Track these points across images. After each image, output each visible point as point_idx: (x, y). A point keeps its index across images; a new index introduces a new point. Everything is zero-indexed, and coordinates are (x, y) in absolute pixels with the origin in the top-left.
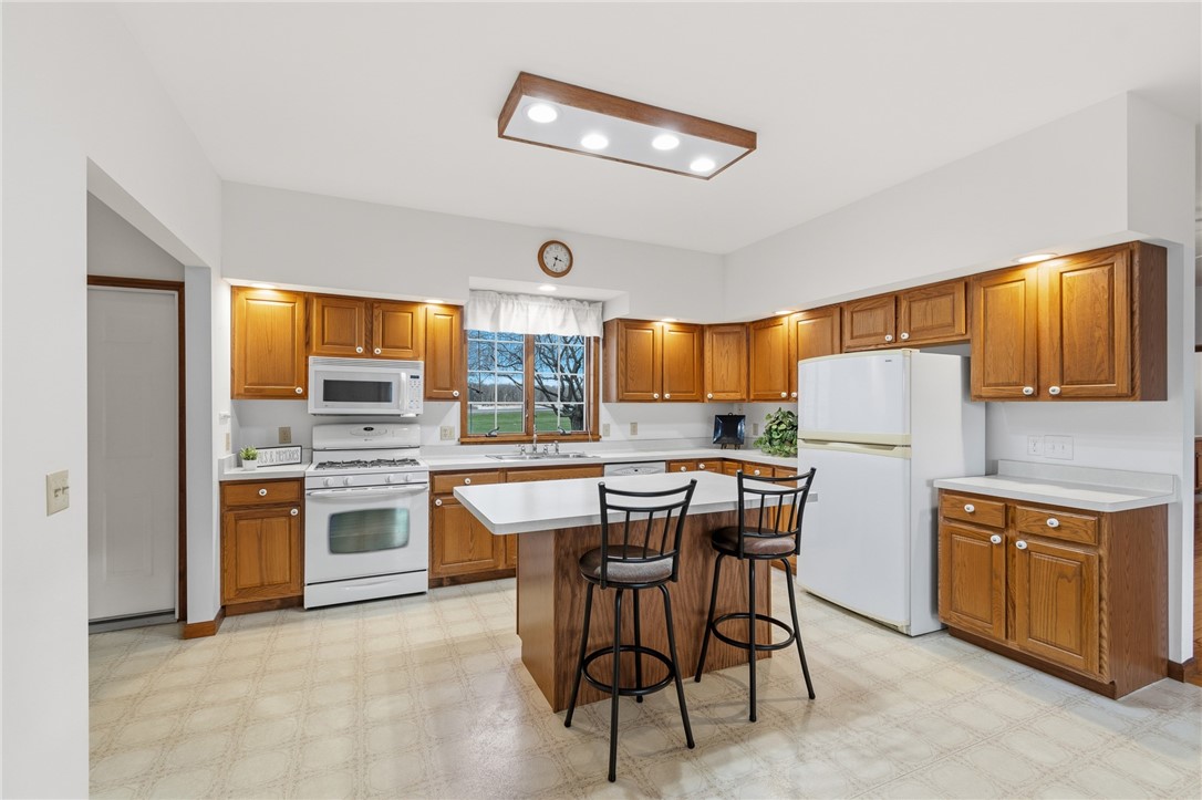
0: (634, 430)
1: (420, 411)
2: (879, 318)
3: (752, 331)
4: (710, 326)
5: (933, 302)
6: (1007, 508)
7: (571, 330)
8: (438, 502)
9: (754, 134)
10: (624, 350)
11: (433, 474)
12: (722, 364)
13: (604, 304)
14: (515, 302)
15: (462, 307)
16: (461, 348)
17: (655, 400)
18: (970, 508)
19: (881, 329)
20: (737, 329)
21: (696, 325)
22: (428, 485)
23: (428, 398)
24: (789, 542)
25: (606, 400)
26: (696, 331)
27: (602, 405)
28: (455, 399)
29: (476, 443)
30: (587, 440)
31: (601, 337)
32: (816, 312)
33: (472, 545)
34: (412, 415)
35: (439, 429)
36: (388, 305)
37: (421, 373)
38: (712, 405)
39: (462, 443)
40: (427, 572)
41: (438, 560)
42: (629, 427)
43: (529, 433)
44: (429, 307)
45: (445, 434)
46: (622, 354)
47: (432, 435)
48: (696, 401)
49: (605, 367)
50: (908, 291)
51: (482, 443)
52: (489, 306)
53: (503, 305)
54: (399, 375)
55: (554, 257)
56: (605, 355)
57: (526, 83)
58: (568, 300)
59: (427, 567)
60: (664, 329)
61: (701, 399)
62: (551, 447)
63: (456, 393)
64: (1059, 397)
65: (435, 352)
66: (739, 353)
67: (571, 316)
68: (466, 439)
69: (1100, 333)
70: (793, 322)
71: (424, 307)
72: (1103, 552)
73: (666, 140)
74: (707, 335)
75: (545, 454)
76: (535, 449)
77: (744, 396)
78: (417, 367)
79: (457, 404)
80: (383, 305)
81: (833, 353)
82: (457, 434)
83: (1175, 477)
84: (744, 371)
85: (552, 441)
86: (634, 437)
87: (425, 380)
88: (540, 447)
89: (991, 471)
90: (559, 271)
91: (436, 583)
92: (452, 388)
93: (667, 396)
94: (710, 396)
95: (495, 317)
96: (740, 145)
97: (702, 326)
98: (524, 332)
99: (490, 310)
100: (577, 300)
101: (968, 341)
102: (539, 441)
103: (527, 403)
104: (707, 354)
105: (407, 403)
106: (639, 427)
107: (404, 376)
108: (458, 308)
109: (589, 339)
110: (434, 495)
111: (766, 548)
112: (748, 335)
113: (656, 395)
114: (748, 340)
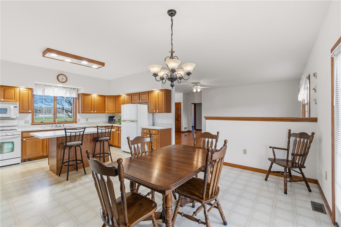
0: (87, 120)
1: (18, 116)
2: (137, 97)
3: (116, 98)
4: (107, 96)
5: (144, 95)
6: (150, 131)
7: (68, 95)
8: (24, 139)
9: (104, 63)
10: (83, 101)
11: (22, 132)
12: (110, 105)
13: (78, 89)
14: (50, 88)
15: (32, 89)
16: (32, 100)
17: (92, 113)
18: (145, 131)
19: (137, 99)
20: (113, 97)
21: (103, 96)
22: (21, 135)
23: (20, 112)
24: (108, 138)
25: (79, 113)
26: (103, 97)
27: (78, 114)
28: (30, 113)
29: (37, 124)
30: (73, 123)
31: (77, 97)
32: (128, 95)
33: (35, 150)
34: (14, 117)
35: (24, 121)
36: (6, 87)
37: (18, 106)
38: (107, 114)
39: (32, 125)
40: (20, 158)
41: (24, 155)
42: (86, 119)
43: (55, 121)
44: (20, 88)
45: (26, 122)
46: (83, 102)
47: (22, 123)
48: (103, 113)
49: (79, 105)
50: (141, 93)
51: (39, 124)
52: (41, 88)
53: (46, 88)
54: (10, 106)
55: (61, 78)
56: (79, 102)
57: (49, 50)
58: (67, 88)
59: (20, 156)
60: (95, 96)
61: (105, 112)
62: (62, 125)
63: (30, 111)
64: (158, 112)
65: (23, 101)
66: (114, 102)
67: (68, 92)
68: (33, 123)
69: (162, 102)
70: (124, 97)
71: (19, 88)
72: (159, 136)
73: (85, 63)
74: (106, 98)
75: (60, 126)
76: (57, 125)
77: (115, 112)
78: (16, 104)
79: (30, 115)
80: (4, 87)
81: (130, 103)
82: (31, 122)
83: (172, 124)
84: (115, 106)
85: (62, 123)
86: (87, 122)
87: (19, 108)
88: (58, 125)
89: (153, 125)
90: (63, 81)
91: (23, 161)
92: (29, 110)
93: (95, 112)
94: (107, 112)
95: (44, 91)
96: (101, 65)
97: (105, 96)
98: (53, 96)
99: (42, 89)
100: (70, 88)
101: (148, 102)
102: (57, 124)
103: (54, 114)
104: (106, 102)
105: (13, 114)
106: (88, 119)
107: (12, 107)
108: (31, 89)
109: (74, 98)
110: (22, 137)
111: (103, 139)
112: (115, 98)
113: (92, 112)
114: (115, 99)
